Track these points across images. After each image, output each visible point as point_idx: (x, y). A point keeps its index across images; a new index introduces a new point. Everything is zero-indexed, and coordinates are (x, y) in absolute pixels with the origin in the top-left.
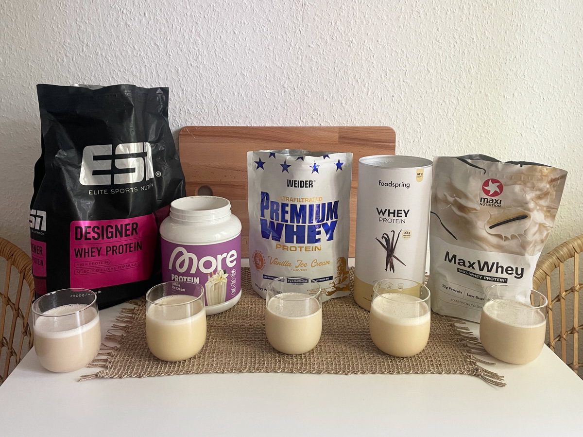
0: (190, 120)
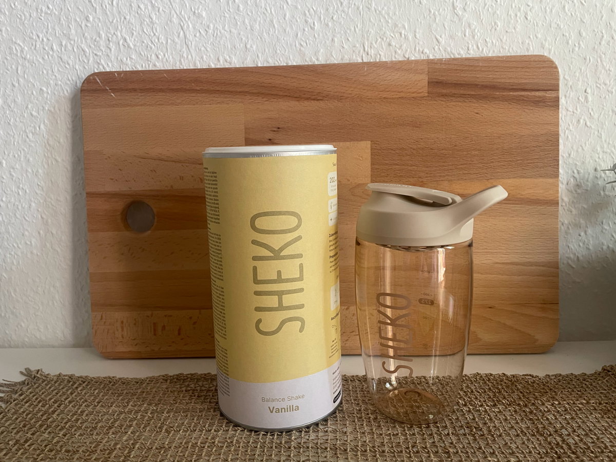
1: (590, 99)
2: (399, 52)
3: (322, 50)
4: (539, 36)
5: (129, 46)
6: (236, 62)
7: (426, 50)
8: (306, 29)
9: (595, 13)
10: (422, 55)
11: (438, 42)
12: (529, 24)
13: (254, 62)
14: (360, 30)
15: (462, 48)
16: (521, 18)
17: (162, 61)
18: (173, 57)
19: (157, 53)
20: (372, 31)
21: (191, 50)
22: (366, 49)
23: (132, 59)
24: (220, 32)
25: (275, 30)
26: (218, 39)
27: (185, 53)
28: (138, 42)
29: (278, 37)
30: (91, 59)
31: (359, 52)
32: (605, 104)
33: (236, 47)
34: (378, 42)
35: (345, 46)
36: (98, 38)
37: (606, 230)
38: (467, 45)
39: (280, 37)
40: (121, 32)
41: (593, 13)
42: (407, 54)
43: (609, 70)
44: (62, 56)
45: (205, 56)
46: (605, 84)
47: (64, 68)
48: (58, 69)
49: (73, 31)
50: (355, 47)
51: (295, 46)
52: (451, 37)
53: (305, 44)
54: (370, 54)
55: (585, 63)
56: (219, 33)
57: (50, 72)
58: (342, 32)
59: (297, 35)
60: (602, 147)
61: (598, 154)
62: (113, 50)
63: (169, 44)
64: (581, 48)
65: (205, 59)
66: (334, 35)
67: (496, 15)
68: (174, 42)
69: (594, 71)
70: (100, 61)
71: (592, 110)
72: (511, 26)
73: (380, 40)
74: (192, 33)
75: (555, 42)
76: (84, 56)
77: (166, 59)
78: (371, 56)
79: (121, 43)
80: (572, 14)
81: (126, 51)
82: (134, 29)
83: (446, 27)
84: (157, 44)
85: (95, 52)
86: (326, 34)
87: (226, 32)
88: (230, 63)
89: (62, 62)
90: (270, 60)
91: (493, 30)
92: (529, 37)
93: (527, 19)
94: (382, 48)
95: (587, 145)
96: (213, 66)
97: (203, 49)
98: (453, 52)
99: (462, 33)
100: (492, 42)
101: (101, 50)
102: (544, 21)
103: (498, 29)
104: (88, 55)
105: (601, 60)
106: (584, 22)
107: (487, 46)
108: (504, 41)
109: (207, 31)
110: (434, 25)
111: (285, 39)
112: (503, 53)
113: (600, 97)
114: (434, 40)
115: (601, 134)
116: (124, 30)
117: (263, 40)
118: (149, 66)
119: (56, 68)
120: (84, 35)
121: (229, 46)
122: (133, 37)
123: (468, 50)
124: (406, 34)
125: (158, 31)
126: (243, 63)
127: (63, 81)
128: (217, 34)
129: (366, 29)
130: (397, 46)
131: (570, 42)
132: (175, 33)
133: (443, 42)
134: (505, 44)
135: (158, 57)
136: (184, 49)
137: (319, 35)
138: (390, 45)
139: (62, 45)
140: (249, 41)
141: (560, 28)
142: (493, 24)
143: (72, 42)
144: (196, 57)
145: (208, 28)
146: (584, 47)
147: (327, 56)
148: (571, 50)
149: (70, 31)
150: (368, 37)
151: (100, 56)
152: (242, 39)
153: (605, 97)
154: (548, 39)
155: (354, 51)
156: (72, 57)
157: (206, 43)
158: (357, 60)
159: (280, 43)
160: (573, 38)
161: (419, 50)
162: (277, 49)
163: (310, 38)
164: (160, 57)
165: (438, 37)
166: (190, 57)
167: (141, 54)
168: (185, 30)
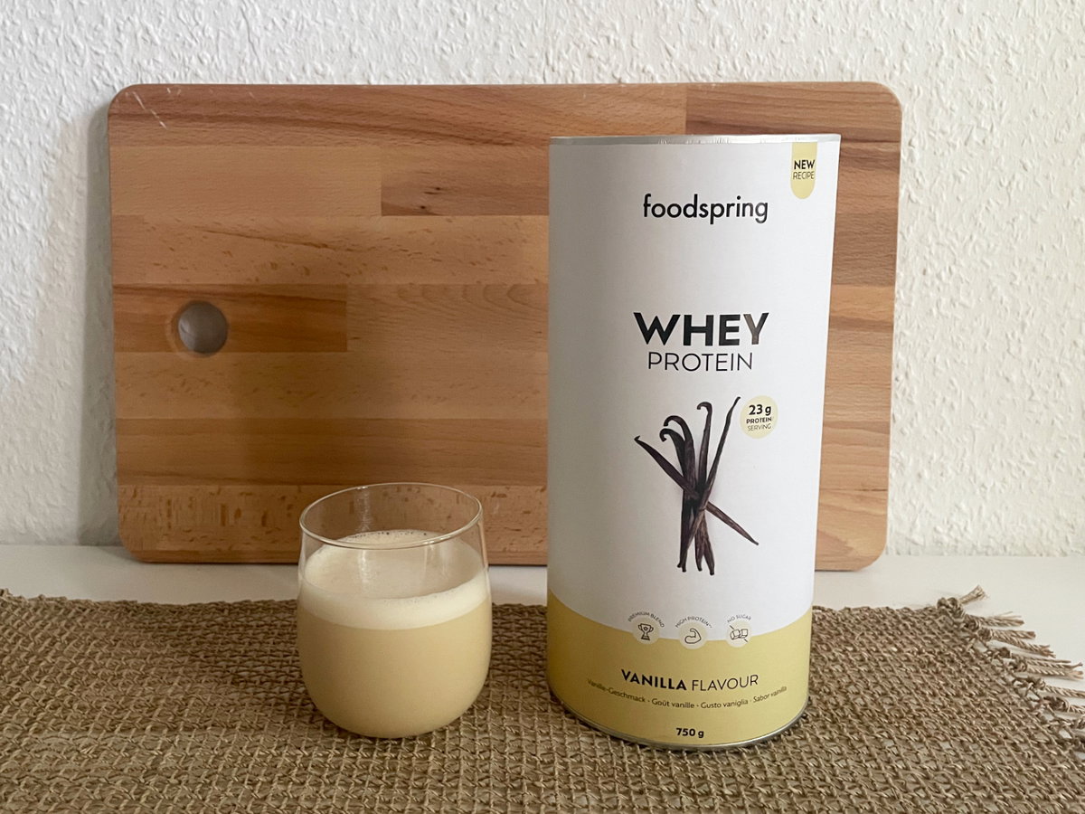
0: (152, 68)
1: (917, 155)
2: (605, 67)
3: (477, 61)
4: (835, 50)
5: (153, 42)
6: (333, 76)
7: (649, 68)
8: (452, 25)
9: (930, 14)
10: (643, 75)
11: (670, 55)
12: (819, 30)
13: (363, 75)
14: (541, 30)
15: (709, 67)
16: (807, 21)
17: (209, 69)
18: (227, 63)
19: (201, 55)
20: (561, 33)
21: (258, 52)
22: (551, 62)
23: (158, 62)
24: (308, 25)
25: (400, 25)
26: (304, 35)
27: (248, 55)
28: (168, 35)
29: (404, 36)
30: (88, 60)
31: (539, 66)
32: (942, 165)
33: (334, 50)
34: (571, 51)
35: (516, 55)
36: (100, 26)
37: (941, 372)
38: (716, 61)
39: (407, 35)
40: (140, 16)
41: (928, 15)
42: (619, 71)
43: (951, 109)
44: (38, 53)
45: (281, 63)
46: (943, 133)
47: (42, 73)
48: (30, 75)
49: (58, 12)
50: (532, 57)
51: (433, 51)
52: (691, 48)
53: (449, 49)
54: (556, 69)
55: (911, 97)
56: (306, 26)
57: (16, 79)
58: (512, 32)
59: (437, 33)
60: (936, 236)
61: (929, 246)
62: (125, 46)
63: (220, 40)
64: (904, 73)
65: (281, 68)
66: (498, 38)
67: (765, 15)
68: (229, 37)
69: (925, 110)
70: (103, 63)
71: (921, 173)
72: (789, 33)
73: (573, 47)
74: (260, 23)
75: (862, 62)
76: (76, 55)
77: (216, 65)
78: (558, 72)
79: (139, 35)
80: (891, 16)
81: (148, 49)
82: (162, 12)
83: (683, 29)
84: (201, 39)
85: (94, 48)
86: (485, 34)
87: (317, 25)
88: (323, 76)
89: (38, 62)
90: (390, 73)
91: (760, 38)
92: (819, 52)
93: (816, 22)
94: (578, 60)
95: (911, 231)
96: (294, 81)
97: (278, 50)
98: (694, 71)
99: (708, 41)
100: (758, 57)
101: (105, 45)
102: (843, 27)
103: (768, 36)
104: (81, 52)
105: (938, 94)
106: (911, 29)
107: (749, 65)
108: (777, 56)
109: (286, 22)
110: (664, 27)
111: (416, 39)
112: (774, 78)
113: (935, 153)
114: (664, 51)
115: (934, 214)
116: (145, 14)
117: (380, 38)
118: (186, 75)
119: (27, 73)
120: (76, 19)
121: (322, 48)
122: (161, 26)
123: (718, 69)
124: (617, 39)
125: (203, 17)
126: (345, 76)
127: (38, 94)
128: (302, 27)
129: (552, 29)
130: (602, 58)
131: (887, 62)
132: (232, 22)
133: (678, 55)
134: (780, 61)
135: (201, 62)
136: (246, 50)
137: (472, 35)
138: (590, 56)
139: (37, 34)
140: (357, 41)
141: (870, 38)
142: (760, 28)
143: (56, 30)
144: (265, 63)
145: (288, 17)
146: (909, 70)
147: (485, 70)
148: (888, 75)
149: (53, 11)
150: (554, 41)
151: (103, 56)
152: (344, 37)
153: (943, 154)
154: (850, 55)
155: (530, 64)
156: (54, 54)
157: (283, 42)
158: (536, 80)
159: (407, 46)
160: (891, 54)
161: (638, 67)
162: (402, 55)
163: (459, 40)
164: (205, 61)
165: (670, 47)
166: (255, 63)
167: (173, 55)
168: (248, 19)
